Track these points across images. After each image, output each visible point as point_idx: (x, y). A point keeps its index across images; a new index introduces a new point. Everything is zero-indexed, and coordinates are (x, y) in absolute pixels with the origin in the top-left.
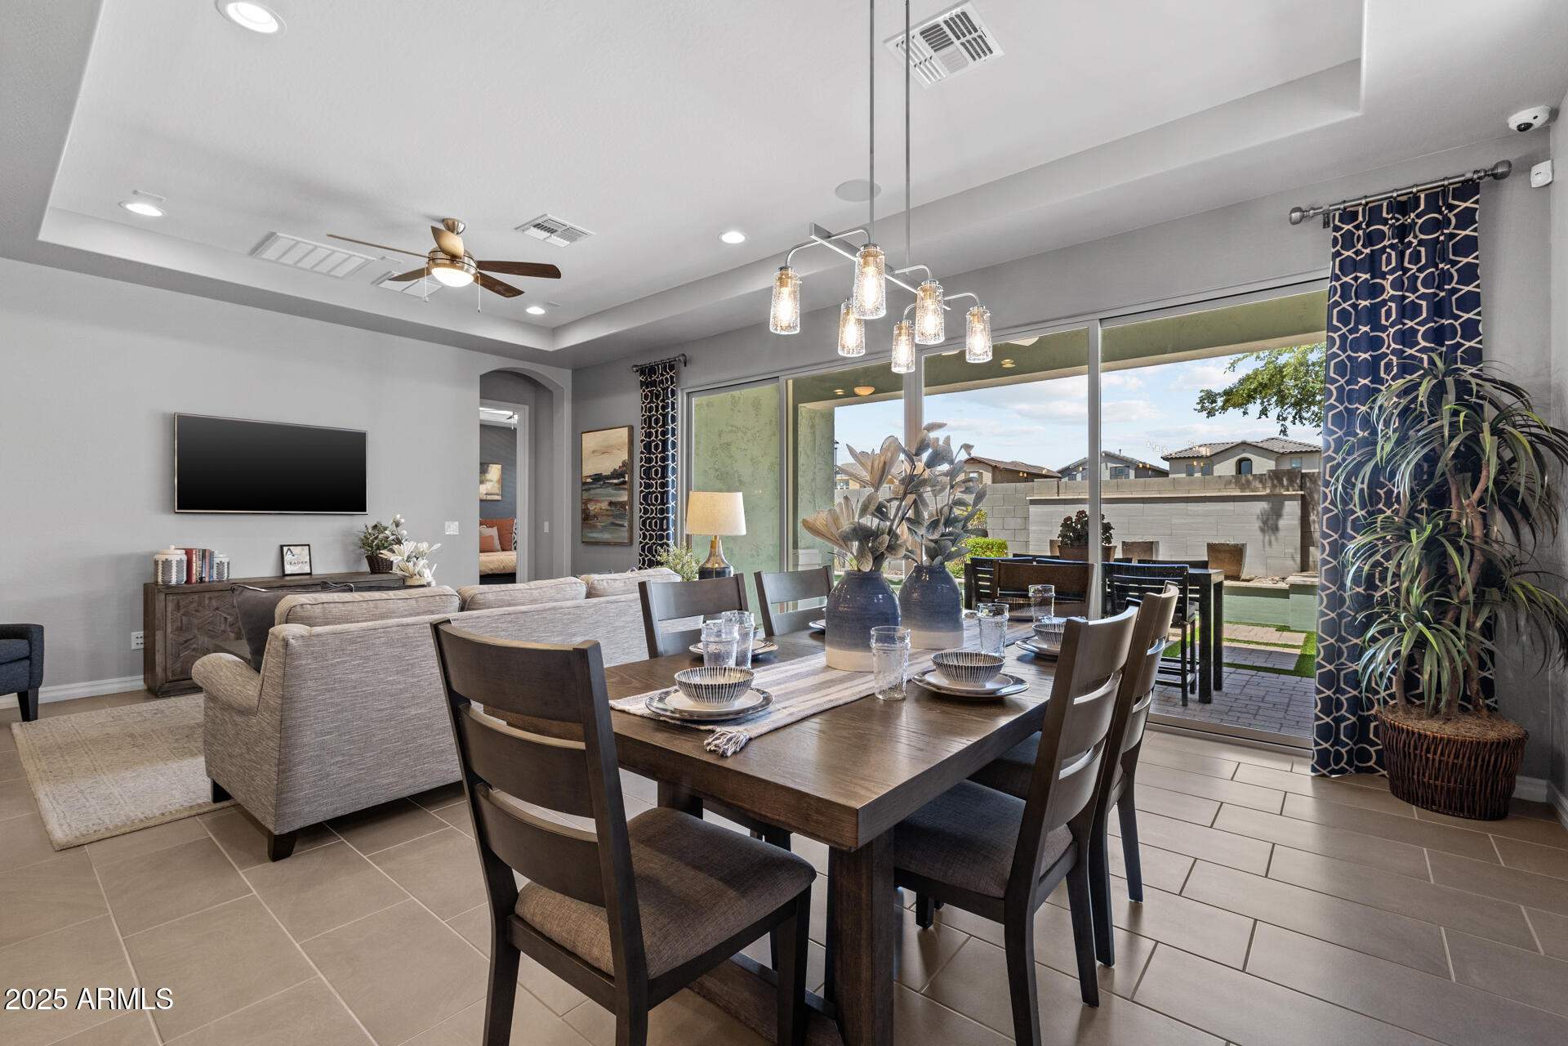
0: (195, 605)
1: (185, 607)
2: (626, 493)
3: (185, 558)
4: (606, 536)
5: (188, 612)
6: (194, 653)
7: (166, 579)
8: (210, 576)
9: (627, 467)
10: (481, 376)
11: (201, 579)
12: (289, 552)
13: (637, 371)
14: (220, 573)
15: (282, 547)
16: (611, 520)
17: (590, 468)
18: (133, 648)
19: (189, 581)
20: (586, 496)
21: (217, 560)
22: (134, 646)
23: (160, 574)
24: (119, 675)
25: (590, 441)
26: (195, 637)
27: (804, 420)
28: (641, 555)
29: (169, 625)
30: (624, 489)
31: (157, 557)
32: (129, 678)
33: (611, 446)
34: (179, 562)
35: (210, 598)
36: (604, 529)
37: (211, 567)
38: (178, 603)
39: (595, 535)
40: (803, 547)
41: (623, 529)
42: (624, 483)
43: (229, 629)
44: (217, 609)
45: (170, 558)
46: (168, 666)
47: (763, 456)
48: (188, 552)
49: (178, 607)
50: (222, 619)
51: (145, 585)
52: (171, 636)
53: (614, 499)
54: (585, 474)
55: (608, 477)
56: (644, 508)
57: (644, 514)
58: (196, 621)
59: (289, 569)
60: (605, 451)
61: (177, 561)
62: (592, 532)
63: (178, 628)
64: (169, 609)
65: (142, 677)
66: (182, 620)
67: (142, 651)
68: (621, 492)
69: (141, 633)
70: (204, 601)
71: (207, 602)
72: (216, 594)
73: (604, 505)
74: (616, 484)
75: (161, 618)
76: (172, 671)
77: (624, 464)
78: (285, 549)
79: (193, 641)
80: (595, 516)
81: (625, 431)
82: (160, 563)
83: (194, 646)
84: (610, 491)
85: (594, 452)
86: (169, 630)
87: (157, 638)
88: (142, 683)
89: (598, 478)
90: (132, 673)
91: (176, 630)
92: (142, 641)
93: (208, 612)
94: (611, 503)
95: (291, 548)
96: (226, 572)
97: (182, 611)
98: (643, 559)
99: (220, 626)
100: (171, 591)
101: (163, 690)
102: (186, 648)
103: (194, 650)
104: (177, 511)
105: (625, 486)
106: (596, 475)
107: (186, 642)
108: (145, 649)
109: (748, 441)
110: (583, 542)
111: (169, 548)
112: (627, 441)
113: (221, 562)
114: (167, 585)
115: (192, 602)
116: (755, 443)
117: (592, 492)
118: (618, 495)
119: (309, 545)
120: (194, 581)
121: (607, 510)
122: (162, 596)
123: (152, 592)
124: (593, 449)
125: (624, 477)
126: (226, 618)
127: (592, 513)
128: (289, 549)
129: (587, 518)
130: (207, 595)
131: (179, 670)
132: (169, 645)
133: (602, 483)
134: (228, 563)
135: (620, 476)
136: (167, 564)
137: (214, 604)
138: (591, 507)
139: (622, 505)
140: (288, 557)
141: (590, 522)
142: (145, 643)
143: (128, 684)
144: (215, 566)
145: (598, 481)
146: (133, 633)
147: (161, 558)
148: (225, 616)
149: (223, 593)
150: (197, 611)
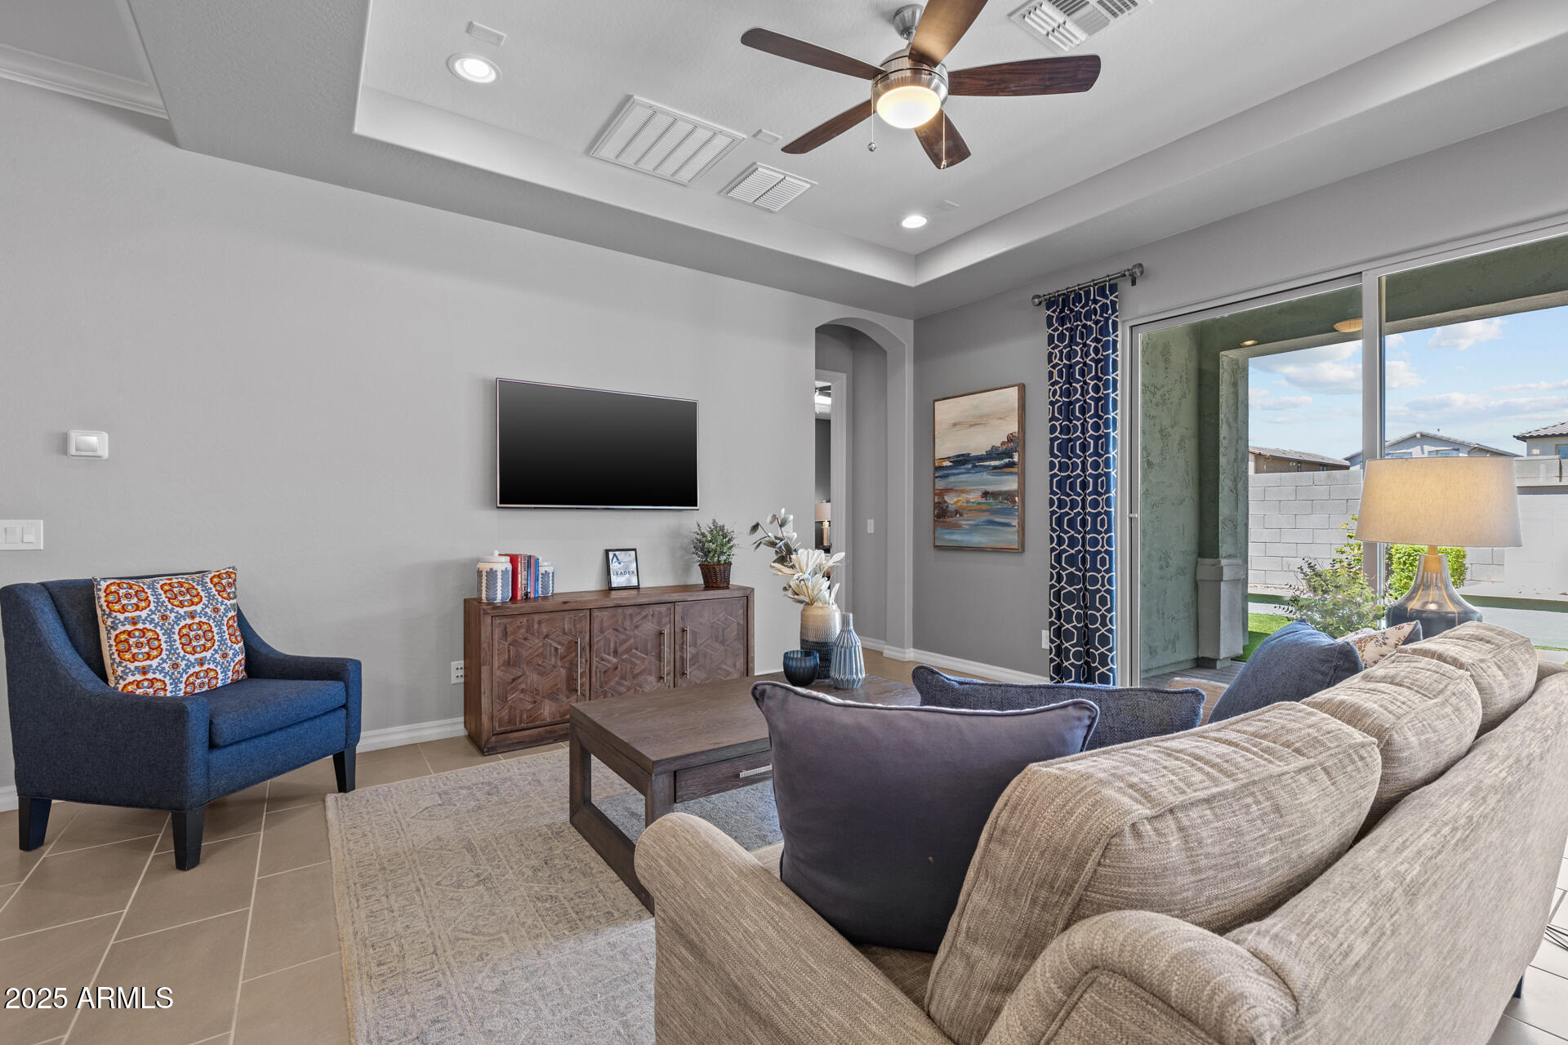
0: (523, 631)
1: (512, 634)
2: (1015, 478)
3: (510, 567)
4: (977, 539)
5: (515, 640)
6: (522, 696)
7: (491, 596)
8: (536, 591)
9: (1016, 443)
10: (816, 329)
11: (526, 594)
12: (615, 559)
13: (1040, 303)
14: (545, 587)
15: (607, 552)
16: (986, 517)
17: (946, 448)
18: (453, 682)
19: (514, 598)
20: (941, 484)
21: (542, 570)
22: (454, 680)
23: (484, 588)
24: (439, 718)
25: (946, 411)
26: (524, 674)
27: (1225, 374)
28: (1053, 567)
29: (496, 658)
30: (1011, 473)
31: (481, 566)
32: (449, 721)
33: (988, 415)
34: (504, 572)
35: (540, 622)
36: (975, 528)
37: (537, 580)
38: (505, 629)
39: (956, 537)
40: (1224, 555)
41: (1009, 529)
42: (1012, 465)
43: (559, 663)
44: (547, 636)
45: (495, 567)
46: (495, 714)
47: (1172, 427)
48: (514, 559)
49: (505, 634)
50: (553, 650)
51: (466, 601)
52: (498, 673)
53: (990, 488)
54: (938, 455)
55: (981, 458)
56: (1059, 499)
57: (1060, 507)
58: (524, 653)
59: (617, 581)
60: (977, 422)
61: (502, 571)
62: (953, 533)
63: (504, 662)
64: (496, 637)
65: (462, 719)
66: (509, 651)
67: (462, 686)
68: (1006, 477)
69: (462, 662)
70: (533, 626)
71: (536, 626)
72: (546, 616)
73: (974, 497)
74: (995, 468)
75: (487, 649)
76: (499, 720)
77: (1011, 439)
78: (611, 555)
79: (520, 680)
80: (957, 512)
81: (1013, 393)
82: (484, 574)
83: (523, 686)
84: (986, 476)
85: (955, 425)
86: (496, 664)
87: (483, 676)
88: (462, 726)
89: (961, 461)
90: (451, 716)
91: (503, 665)
92: (461, 672)
93: (537, 641)
94: (986, 494)
95: (617, 553)
96: (551, 585)
97: (509, 639)
98: (1058, 574)
99: (550, 660)
100: (499, 612)
101: (490, 746)
102: (514, 690)
103: (523, 691)
104: (499, 505)
105: (1015, 470)
106: (958, 456)
107: (514, 680)
108: (465, 683)
109: (1157, 405)
110: (936, 547)
111: (492, 554)
112: (1016, 405)
113: (546, 571)
114: (491, 603)
115: (519, 627)
116: (1165, 407)
117: (952, 479)
118: (1001, 482)
119: (635, 550)
120: (519, 598)
121: (979, 503)
122: (488, 620)
123: (474, 611)
124: (953, 421)
125: (1011, 457)
126: (556, 649)
127: (952, 508)
128: (615, 555)
129: (942, 513)
130: (537, 618)
131: (506, 718)
132: (495, 684)
133: (970, 466)
134: (553, 573)
135: (1006, 456)
136: (492, 574)
137: (545, 630)
138: (951, 500)
139: (1008, 496)
140: (614, 566)
141: (948, 520)
142: (465, 676)
143: (449, 729)
144: (540, 576)
145: (964, 464)
146: (452, 663)
147: (485, 567)
148: (556, 645)
149: (552, 614)
150: (526, 639)
